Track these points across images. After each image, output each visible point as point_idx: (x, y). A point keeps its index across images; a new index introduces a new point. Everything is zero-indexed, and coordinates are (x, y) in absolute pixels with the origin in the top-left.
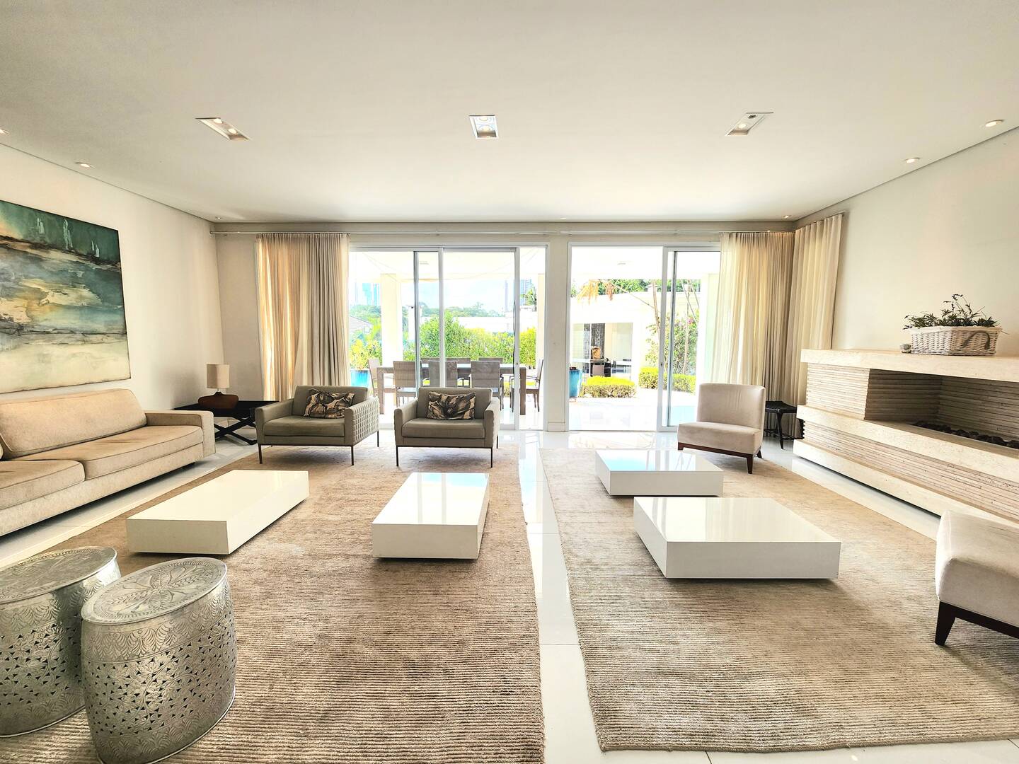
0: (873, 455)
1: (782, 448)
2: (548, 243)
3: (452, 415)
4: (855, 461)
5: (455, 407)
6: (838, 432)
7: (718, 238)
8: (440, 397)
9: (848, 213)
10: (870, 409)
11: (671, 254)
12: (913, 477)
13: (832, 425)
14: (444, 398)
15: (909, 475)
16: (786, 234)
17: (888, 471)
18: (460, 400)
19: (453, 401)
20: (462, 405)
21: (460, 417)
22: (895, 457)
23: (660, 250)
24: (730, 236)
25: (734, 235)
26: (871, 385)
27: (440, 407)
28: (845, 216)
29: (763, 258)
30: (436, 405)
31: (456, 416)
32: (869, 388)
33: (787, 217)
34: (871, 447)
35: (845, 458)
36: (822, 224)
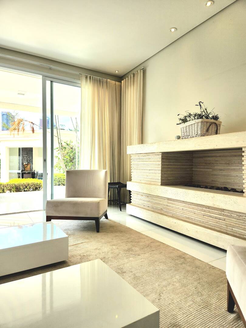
0: (166, 207)
1: (121, 211)
4: (158, 213)
6: (148, 196)
9: (146, 69)
10: (163, 178)
11: (48, 83)
12: (188, 218)
13: (145, 192)
15: (186, 218)
17: (175, 216)
22: (178, 207)
23: (40, 78)
24: (86, 78)
26: (163, 163)
29: (106, 96)
32: (162, 165)
33: (117, 72)
34: (165, 202)
35: (153, 211)
36: (134, 76)
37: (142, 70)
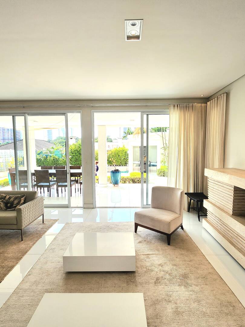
2: (81, 111)
3: (10, 208)
5: (12, 203)
7: (168, 107)
8: (5, 197)
9: (229, 93)
10: (235, 209)
11: (145, 116)
13: (217, 215)
14: (8, 197)
16: (203, 105)
18: (16, 198)
19: (12, 199)
20: (16, 202)
21: (13, 209)
23: (139, 114)
24: (174, 106)
25: (176, 105)
27: (4, 203)
28: (228, 95)
29: (192, 118)
30: (2, 201)
31: (12, 208)
33: (202, 96)
35: (223, 236)
36: (218, 99)
37: (225, 94)
